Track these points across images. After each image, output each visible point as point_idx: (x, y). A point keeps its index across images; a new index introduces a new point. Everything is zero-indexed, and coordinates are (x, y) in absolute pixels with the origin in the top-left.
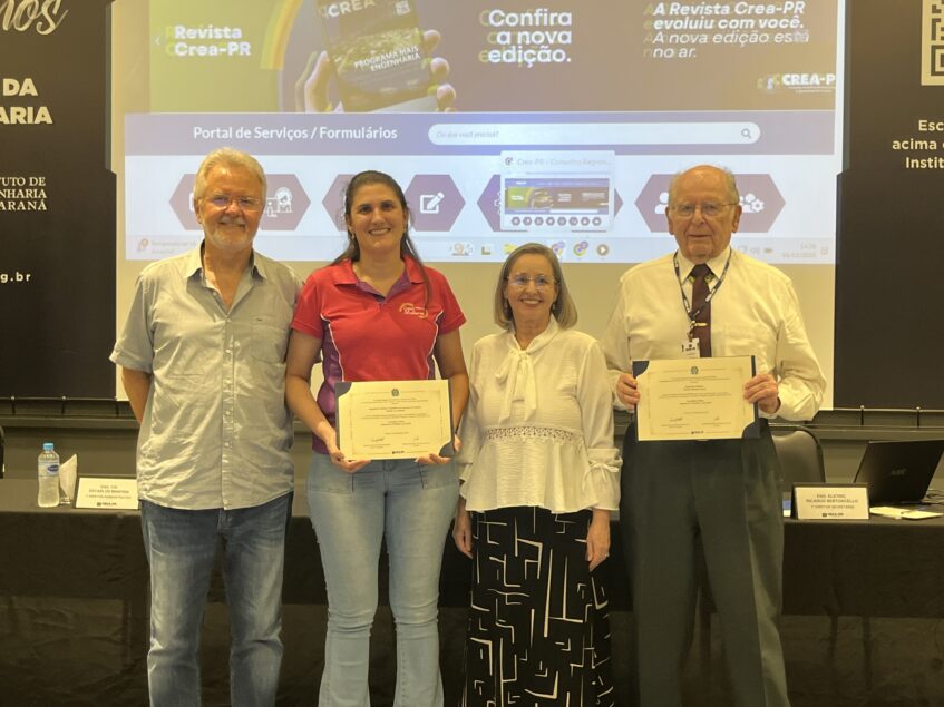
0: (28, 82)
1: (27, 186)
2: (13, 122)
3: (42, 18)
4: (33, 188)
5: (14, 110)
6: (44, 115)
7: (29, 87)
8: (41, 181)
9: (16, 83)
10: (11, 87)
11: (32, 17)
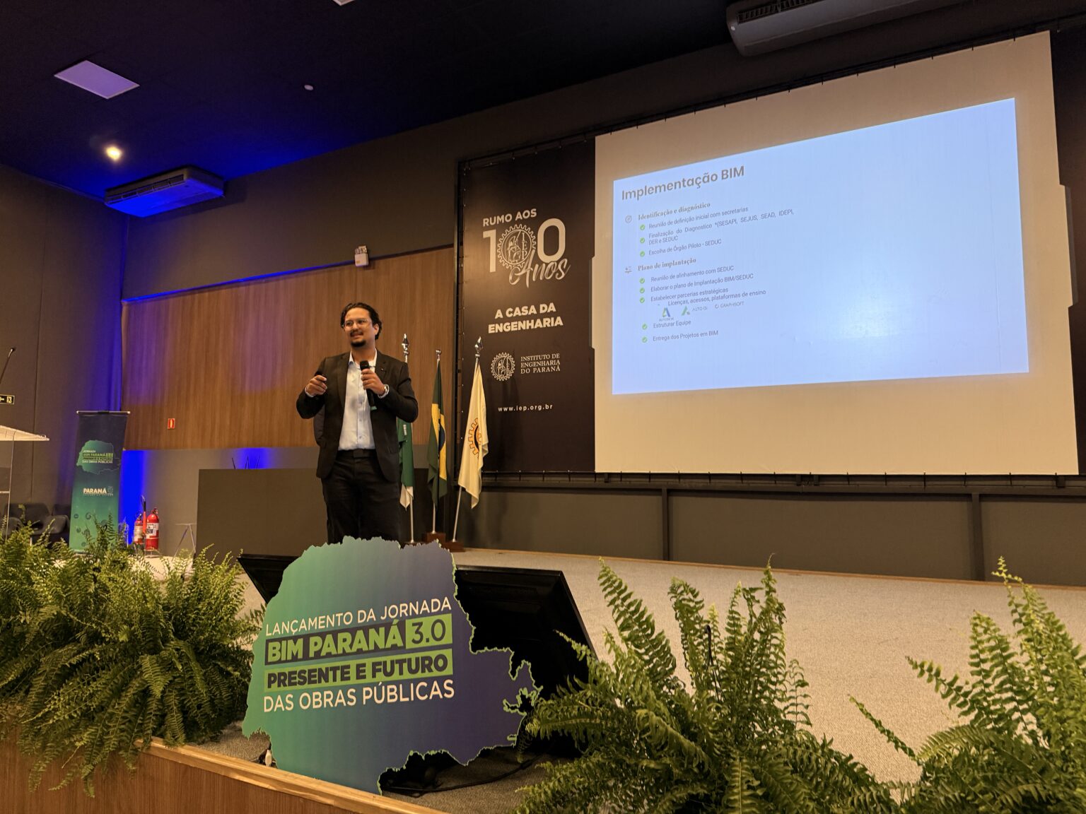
0: (552, 305)
1: (551, 359)
2: (545, 326)
3: (558, 271)
4: (553, 360)
5: (545, 320)
6: (559, 322)
7: (552, 308)
8: (557, 356)
9: (545, 306)
10: (544, 308)
11: (554, 272)
